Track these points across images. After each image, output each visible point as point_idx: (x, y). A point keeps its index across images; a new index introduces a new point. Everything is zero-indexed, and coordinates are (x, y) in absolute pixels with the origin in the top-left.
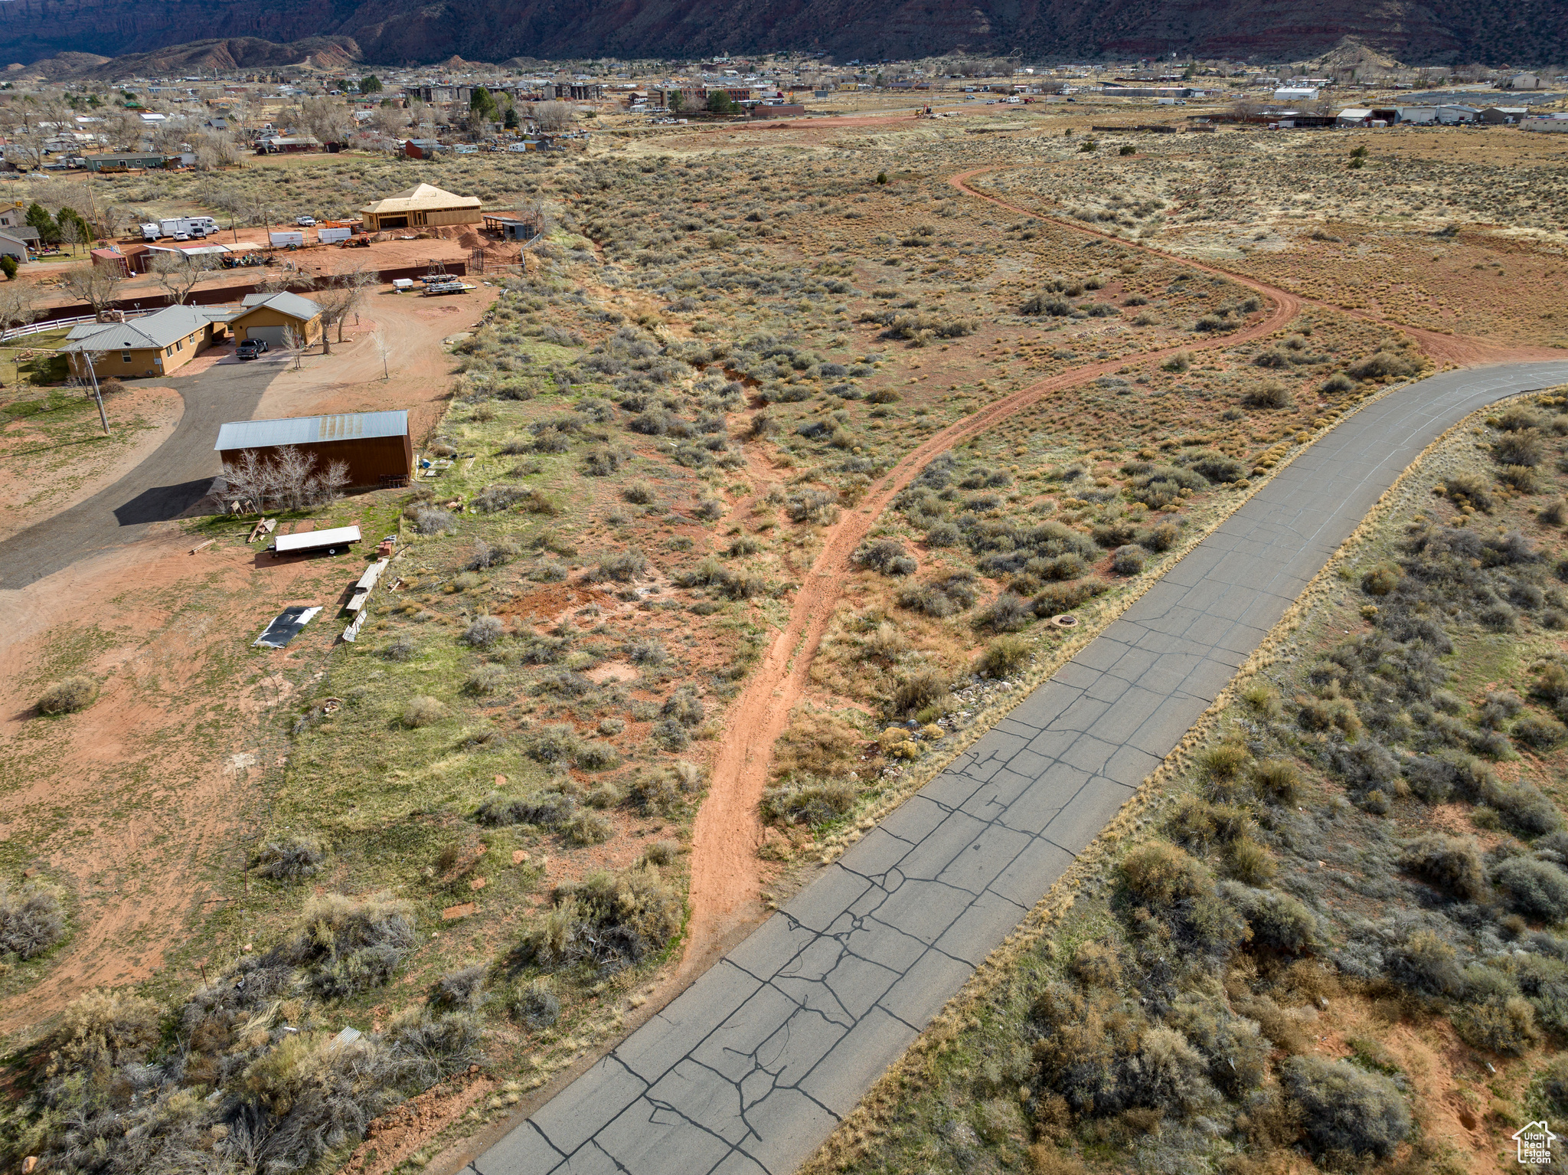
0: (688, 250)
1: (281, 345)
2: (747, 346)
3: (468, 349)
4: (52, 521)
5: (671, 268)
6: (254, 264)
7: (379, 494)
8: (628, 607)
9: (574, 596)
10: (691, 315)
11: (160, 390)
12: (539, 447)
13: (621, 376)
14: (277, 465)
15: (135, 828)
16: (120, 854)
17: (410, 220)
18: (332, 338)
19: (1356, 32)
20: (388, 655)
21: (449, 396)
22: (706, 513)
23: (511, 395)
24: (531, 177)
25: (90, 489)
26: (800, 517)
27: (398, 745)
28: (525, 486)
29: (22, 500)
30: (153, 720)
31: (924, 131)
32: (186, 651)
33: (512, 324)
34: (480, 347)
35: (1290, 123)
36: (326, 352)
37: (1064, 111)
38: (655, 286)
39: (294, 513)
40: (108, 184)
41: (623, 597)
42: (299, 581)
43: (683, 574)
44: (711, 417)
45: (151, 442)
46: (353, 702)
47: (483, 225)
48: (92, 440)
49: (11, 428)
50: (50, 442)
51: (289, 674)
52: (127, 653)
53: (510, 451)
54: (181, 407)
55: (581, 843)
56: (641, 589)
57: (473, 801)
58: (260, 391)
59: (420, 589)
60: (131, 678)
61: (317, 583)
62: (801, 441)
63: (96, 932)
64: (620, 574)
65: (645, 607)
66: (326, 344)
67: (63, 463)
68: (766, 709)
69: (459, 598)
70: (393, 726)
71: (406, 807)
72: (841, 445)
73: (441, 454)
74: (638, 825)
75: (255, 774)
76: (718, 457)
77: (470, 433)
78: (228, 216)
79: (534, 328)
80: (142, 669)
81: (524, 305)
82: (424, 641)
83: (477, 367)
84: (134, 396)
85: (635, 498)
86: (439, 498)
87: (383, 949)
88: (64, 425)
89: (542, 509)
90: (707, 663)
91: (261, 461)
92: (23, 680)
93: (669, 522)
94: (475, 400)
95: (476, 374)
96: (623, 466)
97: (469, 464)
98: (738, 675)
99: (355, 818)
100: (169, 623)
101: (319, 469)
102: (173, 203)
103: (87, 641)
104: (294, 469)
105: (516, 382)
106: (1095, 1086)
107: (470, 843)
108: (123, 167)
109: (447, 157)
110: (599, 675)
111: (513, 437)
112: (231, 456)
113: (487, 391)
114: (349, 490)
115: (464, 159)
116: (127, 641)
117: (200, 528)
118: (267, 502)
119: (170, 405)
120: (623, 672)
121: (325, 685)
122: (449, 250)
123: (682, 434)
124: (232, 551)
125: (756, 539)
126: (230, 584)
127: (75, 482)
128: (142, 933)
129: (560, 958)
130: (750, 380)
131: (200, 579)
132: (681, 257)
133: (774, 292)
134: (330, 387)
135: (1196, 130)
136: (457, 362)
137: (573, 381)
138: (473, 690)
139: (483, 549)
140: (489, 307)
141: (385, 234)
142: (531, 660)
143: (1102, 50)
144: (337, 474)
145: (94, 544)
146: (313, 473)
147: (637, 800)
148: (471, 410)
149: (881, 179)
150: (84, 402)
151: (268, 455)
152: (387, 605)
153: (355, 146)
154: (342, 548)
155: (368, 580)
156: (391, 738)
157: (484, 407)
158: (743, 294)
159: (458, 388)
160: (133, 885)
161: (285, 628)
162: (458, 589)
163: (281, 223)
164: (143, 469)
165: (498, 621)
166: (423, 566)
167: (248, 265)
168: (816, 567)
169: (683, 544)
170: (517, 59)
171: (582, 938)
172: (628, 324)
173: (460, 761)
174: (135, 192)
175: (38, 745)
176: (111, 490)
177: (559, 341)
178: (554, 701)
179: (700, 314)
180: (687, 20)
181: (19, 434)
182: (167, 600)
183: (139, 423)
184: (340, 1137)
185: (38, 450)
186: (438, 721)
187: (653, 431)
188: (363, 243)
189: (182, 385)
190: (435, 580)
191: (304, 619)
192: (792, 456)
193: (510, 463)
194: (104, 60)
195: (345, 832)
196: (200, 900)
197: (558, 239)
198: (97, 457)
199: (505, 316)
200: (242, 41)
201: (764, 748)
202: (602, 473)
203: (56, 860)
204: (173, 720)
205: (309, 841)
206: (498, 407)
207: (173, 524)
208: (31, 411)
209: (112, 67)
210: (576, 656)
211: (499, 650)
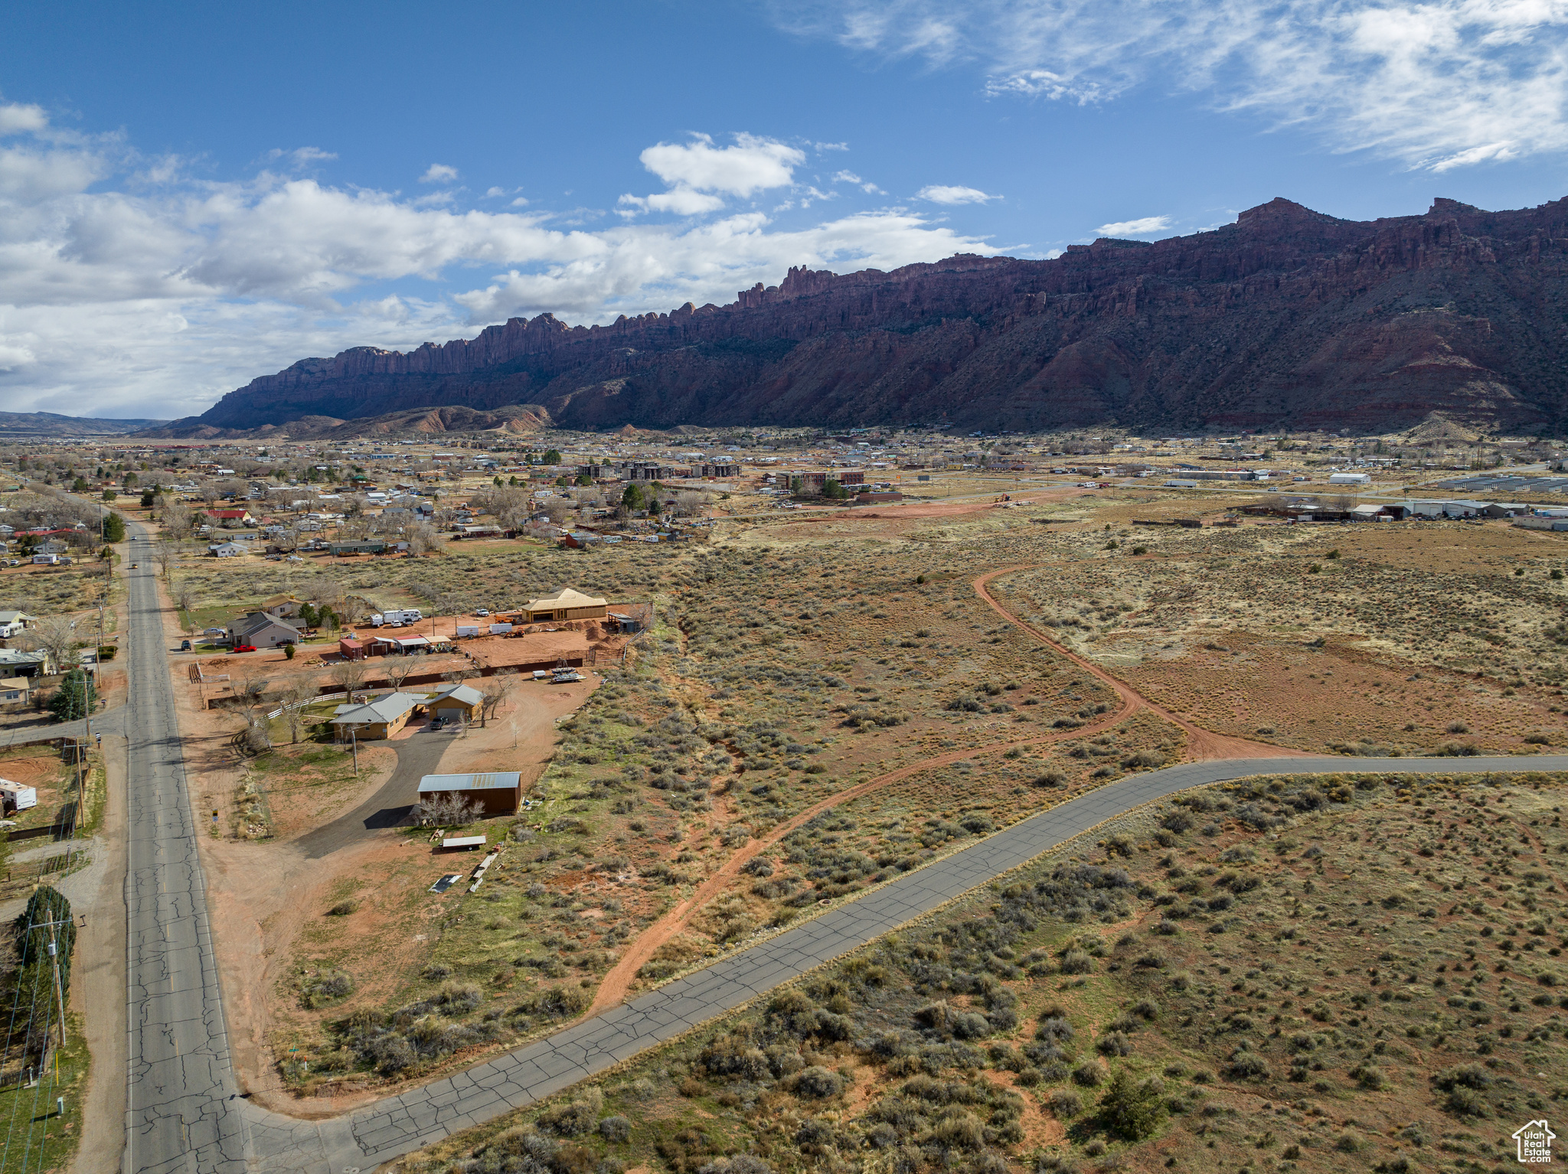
0: (744, 646)
1: (456, 720)
2: (749, 729)
3: (568, 727)
4: (330, 825)
5: (727, 661)
6: (444, 651)
7: (499, 819)
8: (612, 884)
9: (585, 877)
10: (725, 702)
11: (385, 749)
12: (592, 795)
13: (660, 748)
14: (449, 801)
15: (375, 959)
16: (370, 967)
17: (555, 616)
18: (488, 716)
19: (1443, 408)
20: (490, 899)
21: (550, 760)
22: (674, 838)
23: (586, 761)
24: (653, 571)
25: (349, 808)
26: (726, 843)
27: (488, 935)
28: (577, 818)
29: (314, 813)
30: (382, 919)
31: (991, 522)
32: (397, 892)
33: (601, 708)
34: (576, 726)
35: (1308, 518)
36: (483, 726)
37: (1129, 497)
38: (710, 677)
39: (454, 827)
40: (345, 569)
41: (610, 880)
42: (452, 863)
43: (645, 870)
44: (704, 779)
45: (380, 781)
46: (470, 917)
47: (606, 619)
48: (347, 779)
49: (303, 769)
50: (325, 779)
51: (443, 904)
52: (370, 891)
53: (575, 797)
54: (396, 760)
55: (555, 977)
56: (621, 877)
57: (514, 957)
58: (442, 752)
59: (510, 870)
60: (372, 902)
61: (461, 864)
62: (751, 797)
63: (361, 991)
64: (612, 868)
65: (620, 885)
66: (483, 721)
67: (333, 792)
68: (660, 935)
69: (529, 875)
70: (486, 928)
71: (486, 958)
72: (772, 800)
73: (536, 797)
74: (582, 973)
75: (425, 943)
76: (696, 805)
77: (555, 784)
78: (429, 605)
79: (615, 712)
80: (377, 898)
81: (613, 694)
82: (507, 894)
83: (571, 741)
84: (371, 752)
85: (636, 828)
86: (530, 823)
87: (468, 1001)
88: (331, 769)
89: (583, 831)
90: (641, 913)
91: (441, 799)
92: (324, 900)
93: (651, 842)
94: (564, 763)
95: (570, 745)
96: (636, 809)
97: (551, 803)
98: (653, 919)
99: (465, 960)
100: (389, 879)
101: (470, 804)
102: (391, 589)
103: (352, 885)
104: (457, 804)
105: (592, 752)
106: (719, 1063)
107: (510, 971)
108: (354, 552)
109: (595, 548)
110: (584, 914)
111: (581, 788)
112: (426, 795)
113: (572, 758)
114: (483, 817)
115: (609, 549)
116: (370, 886)
117: (406, 833)
118: (440, 821)
119: (390, 759)
120: (597, 913)
121: (459, 910)
122: (576, 642)
123: (682, 790)
124: (421, 846)
125: (695, 854)
126: (419, 862)
127: (340, 804)
128: (379, 992)
129: (535, 1011)
130: (742, 754)
131: (405, 859)
132: (738, 652)
133: (790, 684)
134: (483, 751)
135: (1221, 525)
136: (560, 736)
137: (626, 752)
138: (525, 916)
139: (545, 851)
140: (591, 693)
141: (536, 626)
142: (555, 905)
143: (1205, 423)
144: (478, 807)
145: (354, 838)
146: (466, 807)
147: (583, 965)
148: (560, 770)
149: (920, 581)
150: (342, 755)
151: (445, 795)
152: (493, 876)
153: (528, 534)
154: (476, 847)
155: (486, 864)
156: (485, 933)
157: (568, 769)
158: (769, 685)
159: (555, 756)
160: (375, 978)
161: (443, 884)
162: (529, 871)
163: (464, 612)
164: (376, 797)
165: (544, 887)
166: (514, 858)
167: (441, 652)
168: (721, 870)
169: (652, 855)
170: (681, 427)
171: (544, 1005)
172: (680, 708)
173: (513, 943)
174: (363, 578)
175: (334, 926)
176: (360, 809)
177: (627, 723)
178: (560, 923)
179: (731, 702)
180: (831, 395)
181: (308, 773)
182: (389, 868)
183: (373, 770)
184: (446, 1051)
185: (318, 784)
186: (507, 928)
187: (664, 787)
188: (519, 635)
189: (397, 746)
190: (518, 866)
191: (453, 881)
192: (740, 807)
193: (573, 804)
194: (337, 422)
195: (460, 965)
196: (401, 984)
197: (658, 632)
198: (351, 789)
199: (599, 703)
200: (452, 410)
201: (653, 948)
202: (623, 813)
203: (345, 967)
204: (391, 920)
205: (447, 967)
206: (576, 768)
207: (391, 830)
208: (313, 759)
209: (343, 428)
210: (577, 905)
211: (541, 899)
